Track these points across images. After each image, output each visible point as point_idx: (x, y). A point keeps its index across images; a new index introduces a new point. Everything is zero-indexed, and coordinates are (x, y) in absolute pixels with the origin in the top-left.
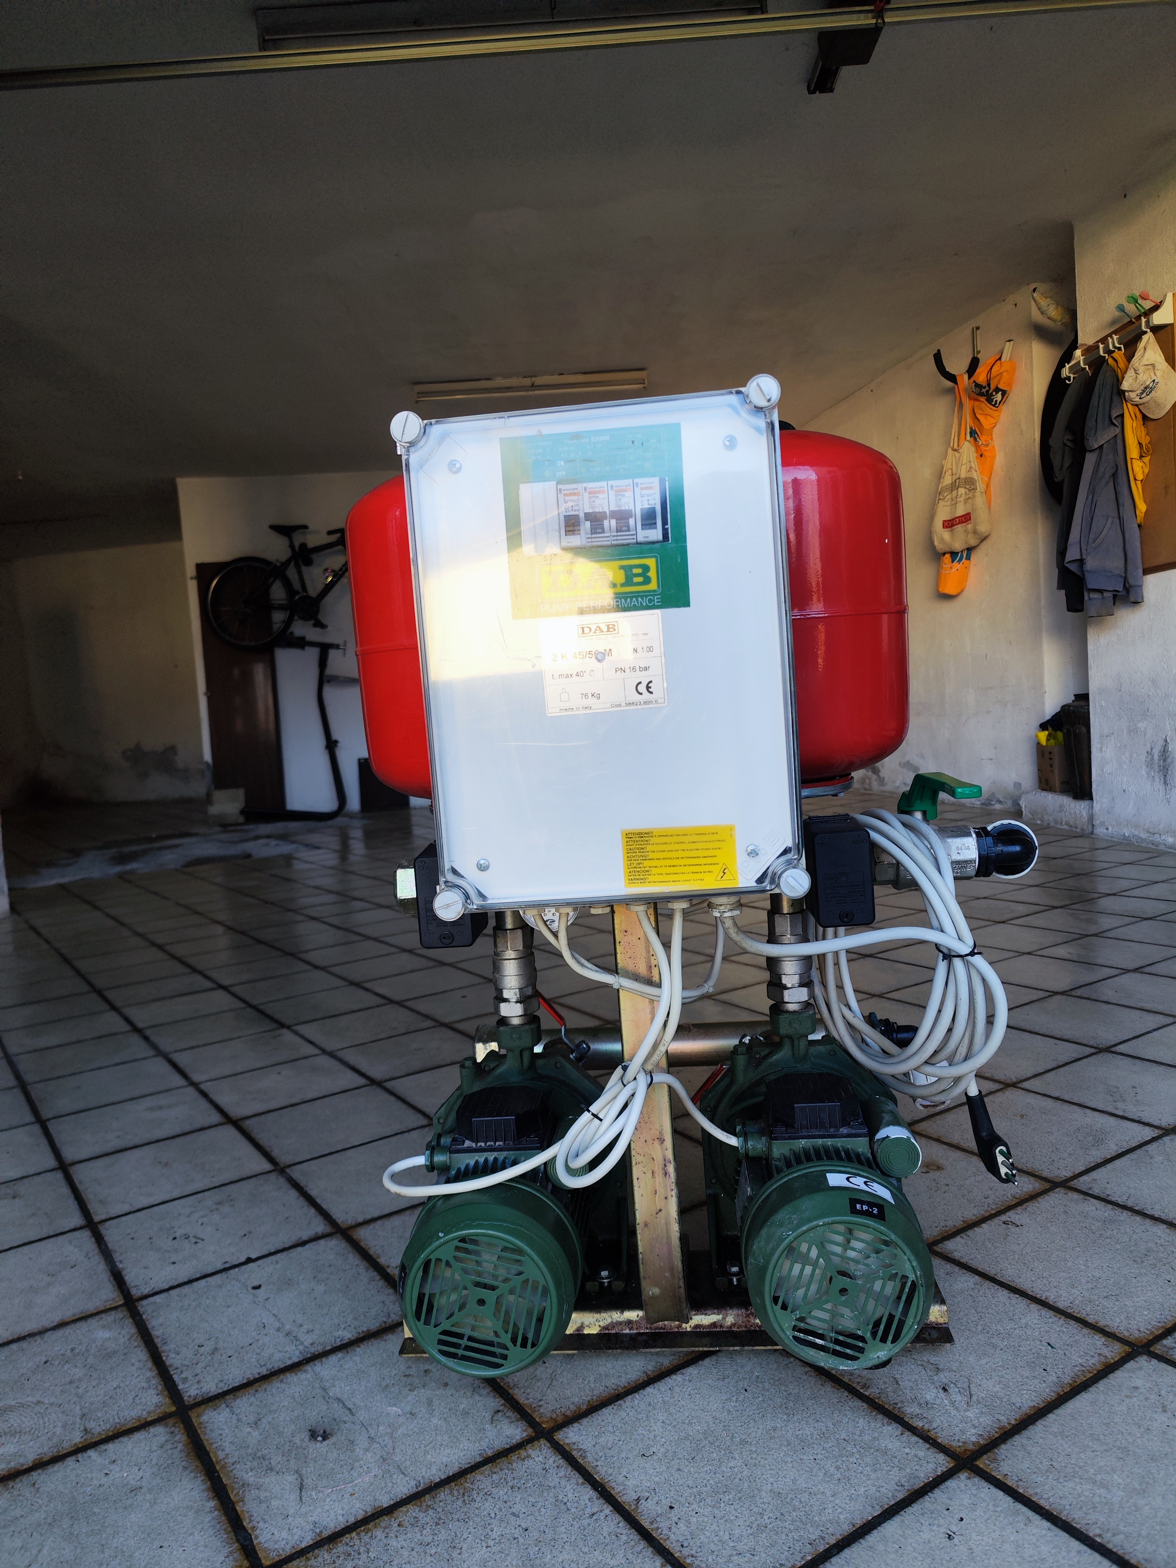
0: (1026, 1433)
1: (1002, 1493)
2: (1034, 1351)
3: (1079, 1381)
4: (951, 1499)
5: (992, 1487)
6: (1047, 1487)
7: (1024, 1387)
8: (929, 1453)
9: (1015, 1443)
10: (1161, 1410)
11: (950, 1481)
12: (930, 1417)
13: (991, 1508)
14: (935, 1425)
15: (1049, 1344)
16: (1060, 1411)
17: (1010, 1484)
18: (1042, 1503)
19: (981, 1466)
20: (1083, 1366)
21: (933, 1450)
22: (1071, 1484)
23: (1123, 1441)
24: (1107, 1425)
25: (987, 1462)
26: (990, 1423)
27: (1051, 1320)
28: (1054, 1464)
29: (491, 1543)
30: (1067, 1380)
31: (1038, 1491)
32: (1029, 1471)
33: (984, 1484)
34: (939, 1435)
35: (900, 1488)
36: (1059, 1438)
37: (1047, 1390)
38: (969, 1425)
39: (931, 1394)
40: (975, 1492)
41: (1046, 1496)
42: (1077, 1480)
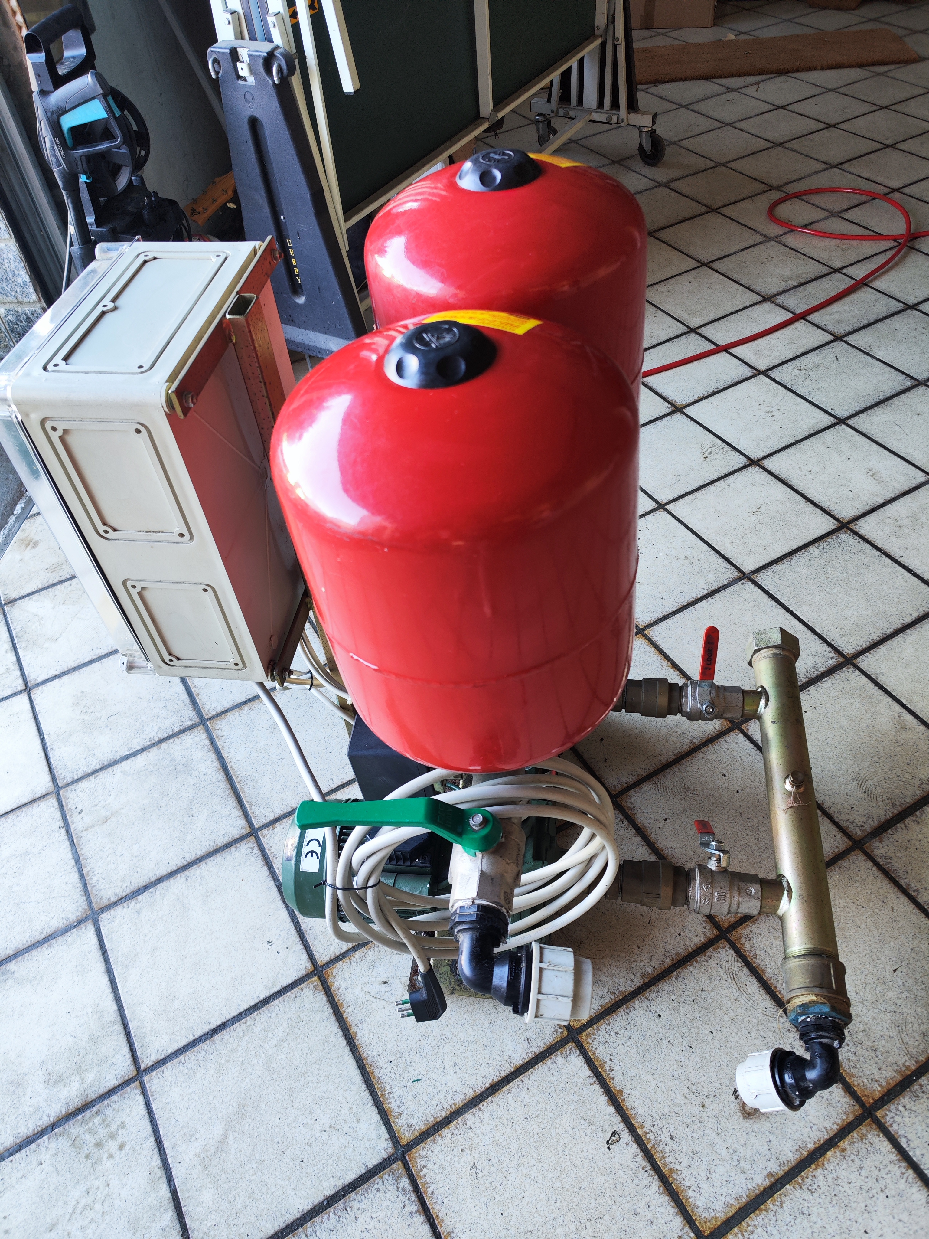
0: (333, 1018)
1: (290, 982)
2: (413, 1064)
3: (374, 1081)
4: (294, 952)
5: (296, 978)
6: (287, 1010)
7: (376, 1038)
8: (331, 953)
9: (326, 1007)
10: (332, 1124)
11: (307, 957)
12: (361, 964)
13: (281, 972)
14: (354, 964)
15: (419, 1080)
16: (347, 1050)
17: (295, 989)
18: (276, 1002)
19: (313, 979)
20: (390, 1093)
21: (333, 956)
22: (285, 1024)
23: (311, 1079)
24: (327, 1077)
25: (315, 984)
26: (347, 1000)
27: (449, 1097)
28: (303, 1023)
29: (326, 739)
30: (377, 1072)
31: (286, 1003)
32: (302, 1005)
33: (299, 975)
34: (345, 964)
35: (309, 928)
36: (324, 1037)
37: (369, 1053)
38: (349, 986)
39: (382, 972)
40: (295, 967)
41: (280, 1006)
42: (287, 1031)
